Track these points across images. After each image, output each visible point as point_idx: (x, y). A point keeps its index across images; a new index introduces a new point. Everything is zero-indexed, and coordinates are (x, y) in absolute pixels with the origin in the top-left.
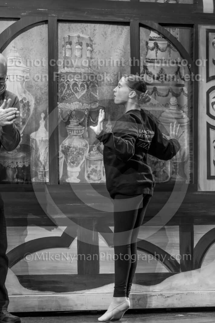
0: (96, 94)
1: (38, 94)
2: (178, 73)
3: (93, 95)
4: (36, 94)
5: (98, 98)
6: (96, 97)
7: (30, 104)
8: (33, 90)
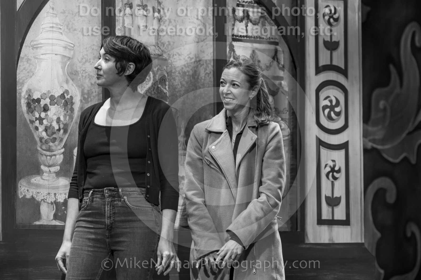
0: (166, 89)
1: (86, 86)
2: (276, 59)
3: (161, 88)
4: (82, 85)
5: (168, 95)
6: (165, 93)
7: (73, 101)
8: (79, 78)
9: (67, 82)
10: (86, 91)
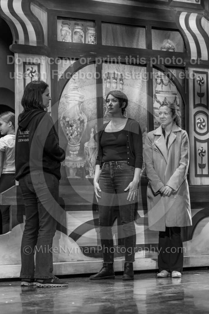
2: (175, 102)
7: (84, 121)
9: (81, 113)
10: (89, 117)
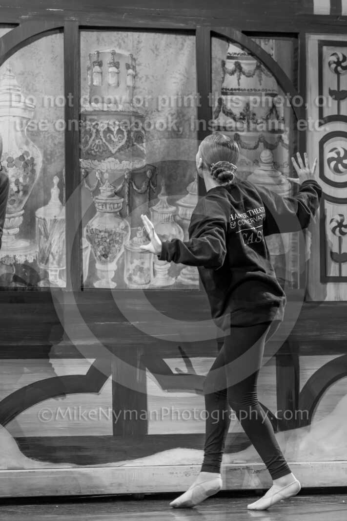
0: (142, 146)
1: (48, 146)
2: (274, 112)
3: (137, 146)
4: (44, 146)
5: (145, 153)
6: (141, 151)
7: (35, 162)
8: (40, 139)
9: (27, 143)
